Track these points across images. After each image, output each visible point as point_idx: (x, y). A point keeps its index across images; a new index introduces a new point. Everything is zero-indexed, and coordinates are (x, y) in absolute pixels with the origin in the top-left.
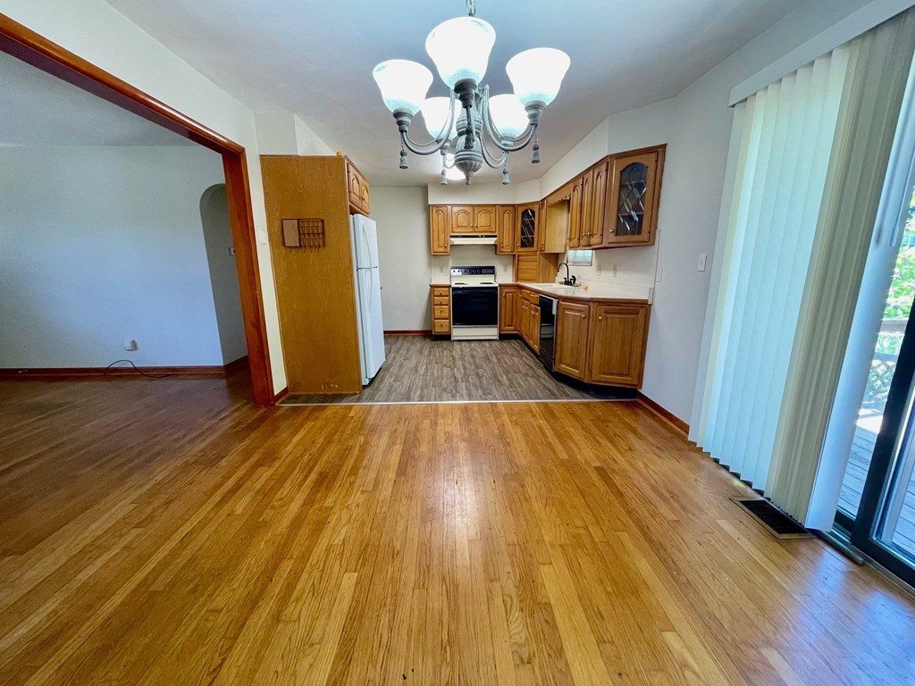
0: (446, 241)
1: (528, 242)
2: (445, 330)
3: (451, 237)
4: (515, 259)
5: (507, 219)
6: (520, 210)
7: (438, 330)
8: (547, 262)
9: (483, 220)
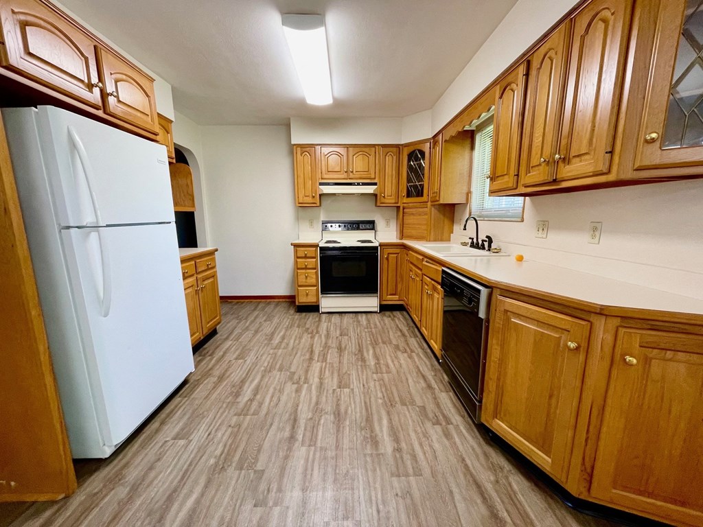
0: (314, 190)
1: (416, 191)
2: (310, 300)
3: (321, 184)
4: (399, 211)
5: (390, 161)
6: (406, 152)
7: (302, 300)
8: (442, 216)
9: (359, 164)
